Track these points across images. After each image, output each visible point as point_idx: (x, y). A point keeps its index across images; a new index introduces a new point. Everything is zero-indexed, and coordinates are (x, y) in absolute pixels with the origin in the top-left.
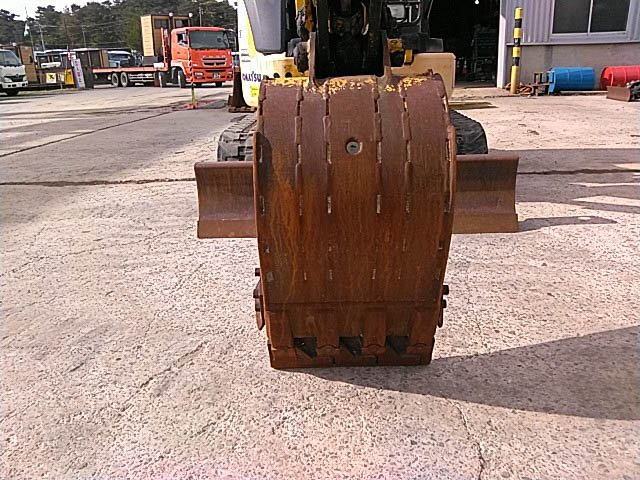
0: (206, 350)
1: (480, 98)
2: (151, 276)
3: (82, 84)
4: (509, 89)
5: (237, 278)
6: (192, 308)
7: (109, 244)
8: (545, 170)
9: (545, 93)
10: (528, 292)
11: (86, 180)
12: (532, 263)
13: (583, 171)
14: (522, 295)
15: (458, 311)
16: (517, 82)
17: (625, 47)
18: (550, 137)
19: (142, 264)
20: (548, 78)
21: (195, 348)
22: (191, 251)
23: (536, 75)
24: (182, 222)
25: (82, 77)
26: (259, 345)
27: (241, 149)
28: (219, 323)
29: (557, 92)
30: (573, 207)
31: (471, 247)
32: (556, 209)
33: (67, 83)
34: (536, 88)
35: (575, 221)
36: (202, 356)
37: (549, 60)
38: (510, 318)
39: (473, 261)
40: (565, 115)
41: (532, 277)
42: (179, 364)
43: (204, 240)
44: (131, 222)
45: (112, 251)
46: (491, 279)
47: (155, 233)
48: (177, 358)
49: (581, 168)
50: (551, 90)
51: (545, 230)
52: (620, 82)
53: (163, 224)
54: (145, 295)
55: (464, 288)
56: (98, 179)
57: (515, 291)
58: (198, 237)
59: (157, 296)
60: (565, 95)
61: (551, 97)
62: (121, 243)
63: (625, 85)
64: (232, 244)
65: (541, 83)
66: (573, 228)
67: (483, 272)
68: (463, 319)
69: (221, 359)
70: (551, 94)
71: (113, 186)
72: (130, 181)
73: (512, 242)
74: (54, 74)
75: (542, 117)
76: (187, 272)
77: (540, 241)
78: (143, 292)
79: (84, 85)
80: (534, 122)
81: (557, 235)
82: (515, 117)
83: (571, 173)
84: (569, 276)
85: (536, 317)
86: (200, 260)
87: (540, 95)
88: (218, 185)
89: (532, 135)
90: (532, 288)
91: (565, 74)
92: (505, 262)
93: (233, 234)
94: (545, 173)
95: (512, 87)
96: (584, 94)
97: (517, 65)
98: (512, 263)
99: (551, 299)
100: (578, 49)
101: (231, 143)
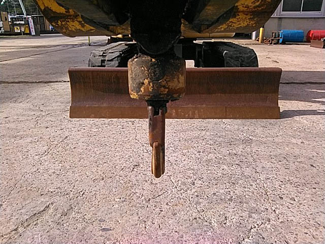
0: (51, 211)
1: (243, 44)
2: (30, 145)
3: (33, 33)
4: (258, 40)
5: (90, 148)
6: (51, 171)
7: (12, 120)
8: (287, 82)
9: (277, 43)
10: (296, 163)
11: (16, 81)
12: (294, 141)
13: (309, 83)
14: (293, 167)
15: (250, 179)
16: (263, 37)
17: (320, 19)
18: (285, 64)
19: (27, 136)
20: (279, 35)
21: (42, 209)
22: (63, 127)
23: (273, 33)
24: (63, 107)
25: (33, 29)
26: (93, 209)
27: (103, 61)
28: (67, 186)
29: (283, 43)
30: (310, 104)
31: (251, 129)
32: (300, 105)
33: (26, 32)
34: (272, 40)
35: (314, 113)
36: (46, 217)
37: (280, 26)
38: (288, 186)
39: (254, 138)
40: (291, 54)
41: (297, 151)
42: (26, 224)
43: (74, 119)
44: (31, 107)
45: (12, 125)
46: (269, 153)
47: (44, 114)
48: (26, 217)
49: (307, 81)
50: (280, 42)
51: (297, 118)
52: (318, 38)
53: (50, 108)
54: (21, 159)
55: (251, 160)
56: (22, 80)
57: (287, 163)
58: (70, 117)
59: (29, 161)
60: (288, 44)
61: (281, 45)
62: (20, 120)
63: (320, 40)
64: (92, 122)
65: (275, 37)
66: (314, 117)
67: (262, 147)
68: (254, 186)
69: (60, 221)
70: (280, 44)
71: (30, 84)
72: (41, 82)
73: (278, 126)
74: (19, 27)
75: (278, 54)
76: (56, 143)
77: (296, 126)
78: (20, 157)
79: (34, 34)
80: (274, 57)
81: (305, 121)
82: (264, 54)
83: (302, 83)
84: (321, 151)
85: (308, 186)
86: (67, 134)
87: (274, 44)
88: (84, 83)
89: (275, 63)
90: (299, 160)
91: (288, 34)
92: (276, 140)
93: (93, 115)
94: (287, 83)
95: (260, 39)
96: (299, 44)
97: (263, 27)
98: (281, 141)
99: (315, 170)
100: (295, 20)
101: (97, 57)
